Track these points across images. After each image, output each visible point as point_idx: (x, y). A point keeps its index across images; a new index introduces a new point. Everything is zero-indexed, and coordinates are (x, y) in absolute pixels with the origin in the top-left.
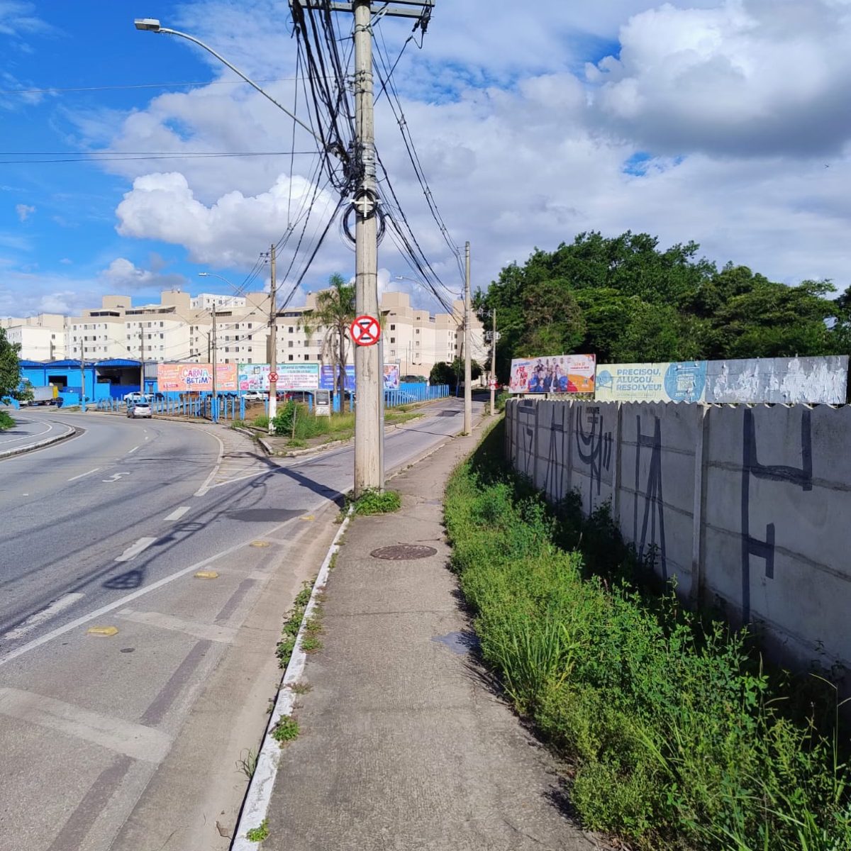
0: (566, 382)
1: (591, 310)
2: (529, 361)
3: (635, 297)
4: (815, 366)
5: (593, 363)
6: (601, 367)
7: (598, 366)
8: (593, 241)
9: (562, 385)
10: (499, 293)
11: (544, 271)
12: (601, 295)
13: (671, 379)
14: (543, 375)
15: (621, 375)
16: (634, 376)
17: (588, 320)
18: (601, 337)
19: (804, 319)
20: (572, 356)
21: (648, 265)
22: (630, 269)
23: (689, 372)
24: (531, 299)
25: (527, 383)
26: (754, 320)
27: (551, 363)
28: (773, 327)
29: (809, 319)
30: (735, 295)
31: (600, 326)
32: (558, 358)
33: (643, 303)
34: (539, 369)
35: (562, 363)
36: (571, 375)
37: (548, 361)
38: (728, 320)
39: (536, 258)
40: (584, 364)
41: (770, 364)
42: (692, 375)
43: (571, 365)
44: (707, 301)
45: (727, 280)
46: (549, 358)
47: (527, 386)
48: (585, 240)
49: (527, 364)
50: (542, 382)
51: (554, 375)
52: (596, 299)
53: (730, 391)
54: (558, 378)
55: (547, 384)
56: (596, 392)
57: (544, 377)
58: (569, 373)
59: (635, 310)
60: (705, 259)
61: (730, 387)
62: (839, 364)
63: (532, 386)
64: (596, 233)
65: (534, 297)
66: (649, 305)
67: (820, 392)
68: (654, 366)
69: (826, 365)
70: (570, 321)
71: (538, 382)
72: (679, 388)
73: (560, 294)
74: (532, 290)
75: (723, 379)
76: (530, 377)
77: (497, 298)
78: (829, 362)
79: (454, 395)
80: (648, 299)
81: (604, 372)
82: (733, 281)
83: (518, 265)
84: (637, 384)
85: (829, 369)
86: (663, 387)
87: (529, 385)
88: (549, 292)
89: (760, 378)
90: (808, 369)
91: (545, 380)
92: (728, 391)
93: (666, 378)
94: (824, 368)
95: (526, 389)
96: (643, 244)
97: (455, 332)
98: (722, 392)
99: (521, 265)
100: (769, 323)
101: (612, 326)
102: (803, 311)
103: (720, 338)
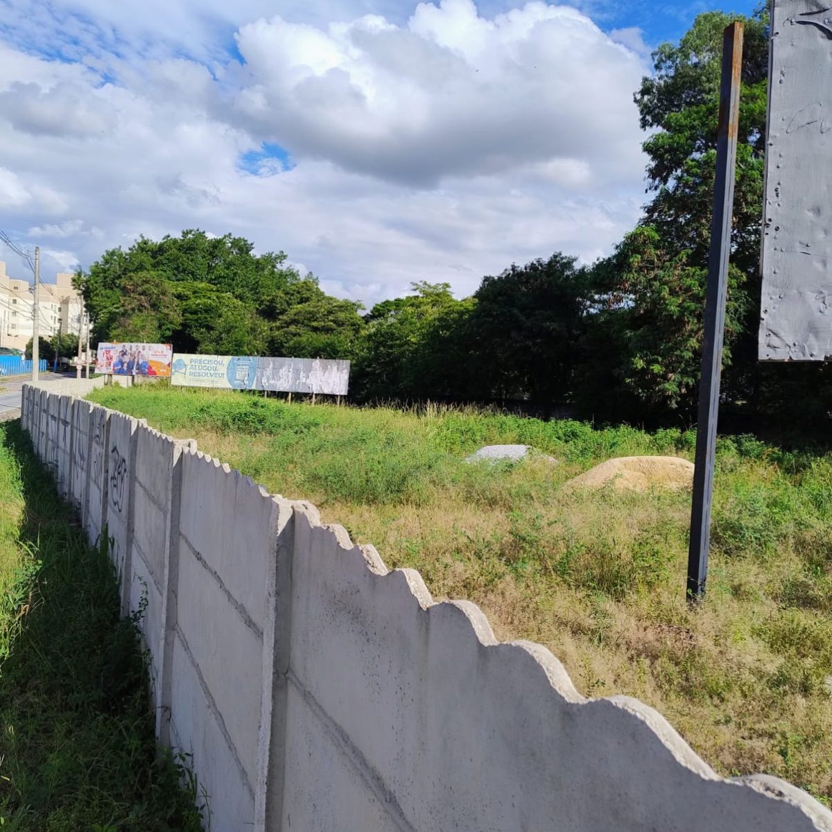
0: (147, 366)
1: (190, 302)
2: (114, 345)
3: (229, 294)
4: (329, 367)
5: (171, 352)
6: (177, 356)
7: (175, 354)
8: (196, 237)
9: (143, 369)
10: (101, 275)
11: (147, 260)
12: (199, 289)
13: (231, 369)
14: (127, 359)
15: (193, 363)
16: (203, 365)
17: (185, 311)
18: (196, 327)
19: (340, 329)
20: (153, 345)
21: (243, 267)
22: (228, 268)
23: (245, 365)
24: (129, 287)
25: (112, 365)
26: (308, 326)
27: (134, 349)
28: (318, 333)
29: (344, 329)
30: (299, 303)
31: (195, 317)
32: (141, 345)
33: (235, 300)
34: (124, 353)
35: (144, 349)
36: (151, 361)
37: (131, 347)
38: (288, 324)
39: (142, 245)
40: (162, 352)
41: (300, 362)
42: (247, 367)
43: (151, 353)
44: (277, 306)
45: (294, 291)
46: (132, 344)
47: (112, 367)
48: (190, 236)
49: (112, 348)
50: (125, 365)
51: (136, 360)
52: (195, 292)
53: (273, 382)
54: (140, 363)
55: (130, 367)
56: (172, 376)
57: (128, 361)
58: (150, 359)
59: (227, 306)
60: (291, 268)
61: (273, 378)
62: (344, 366)
63: (116, 368)
64: (201, 231)
65: (132, 285)
66: (240, 303)
67: (331, 385)
68: (220, 358)
69: (336, 366)
70: (166, 311)
71: (122, 365)
72: (237, 377)
73: (157, 286)
74: (131, 278)
75: (269, 371)
76: (115, 360)
77: (100, 279)
78: (338, 364)
79: (51, 370)
80: (240, 297)
81: (180, 360)
82: (298, 292)
83: (122, 250)
84: (206, 372)
85: (338, 369)
86: (225, 376)
87: (114, 367)
88: (146, 282)
89: (294, 373)
90: (325, 369)
91: (128, 364)
92: (272, 382)
93: (228, 368)
94: (335, 368)
95: (111, 371)
96: (240, 247)
97: (58, 306)
98: (268, 382)
99: (125, 250)
100: (315, 329)
101: (205, 318)
102: (340, 323)
103: (282, 339)
